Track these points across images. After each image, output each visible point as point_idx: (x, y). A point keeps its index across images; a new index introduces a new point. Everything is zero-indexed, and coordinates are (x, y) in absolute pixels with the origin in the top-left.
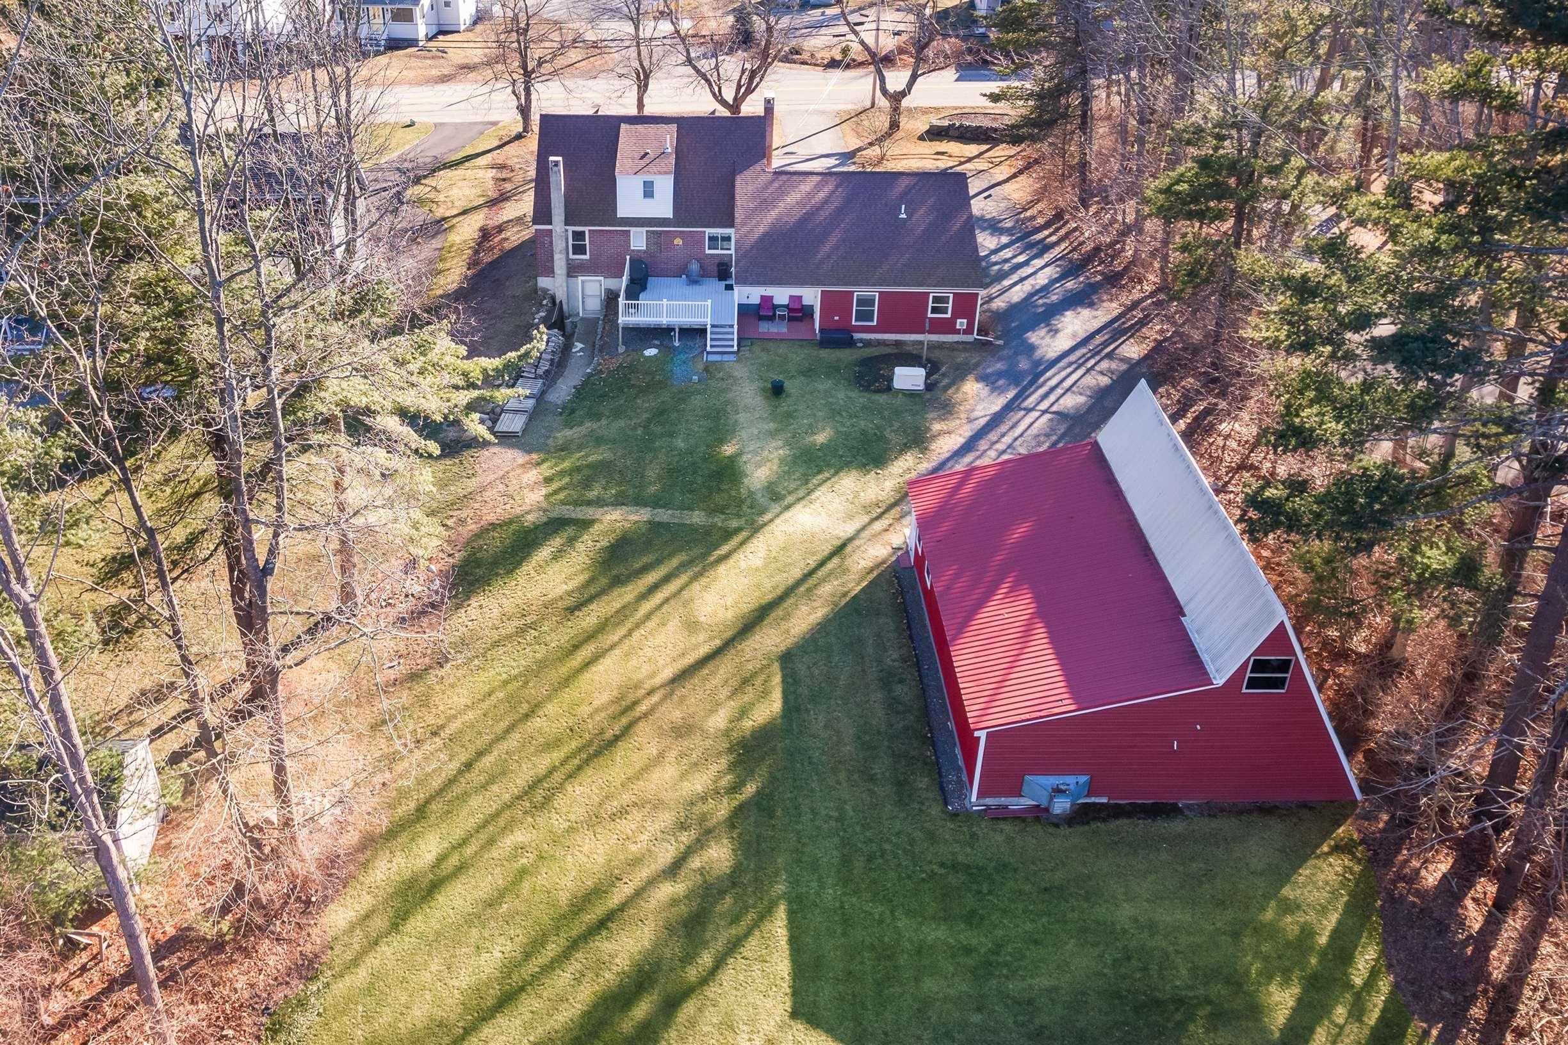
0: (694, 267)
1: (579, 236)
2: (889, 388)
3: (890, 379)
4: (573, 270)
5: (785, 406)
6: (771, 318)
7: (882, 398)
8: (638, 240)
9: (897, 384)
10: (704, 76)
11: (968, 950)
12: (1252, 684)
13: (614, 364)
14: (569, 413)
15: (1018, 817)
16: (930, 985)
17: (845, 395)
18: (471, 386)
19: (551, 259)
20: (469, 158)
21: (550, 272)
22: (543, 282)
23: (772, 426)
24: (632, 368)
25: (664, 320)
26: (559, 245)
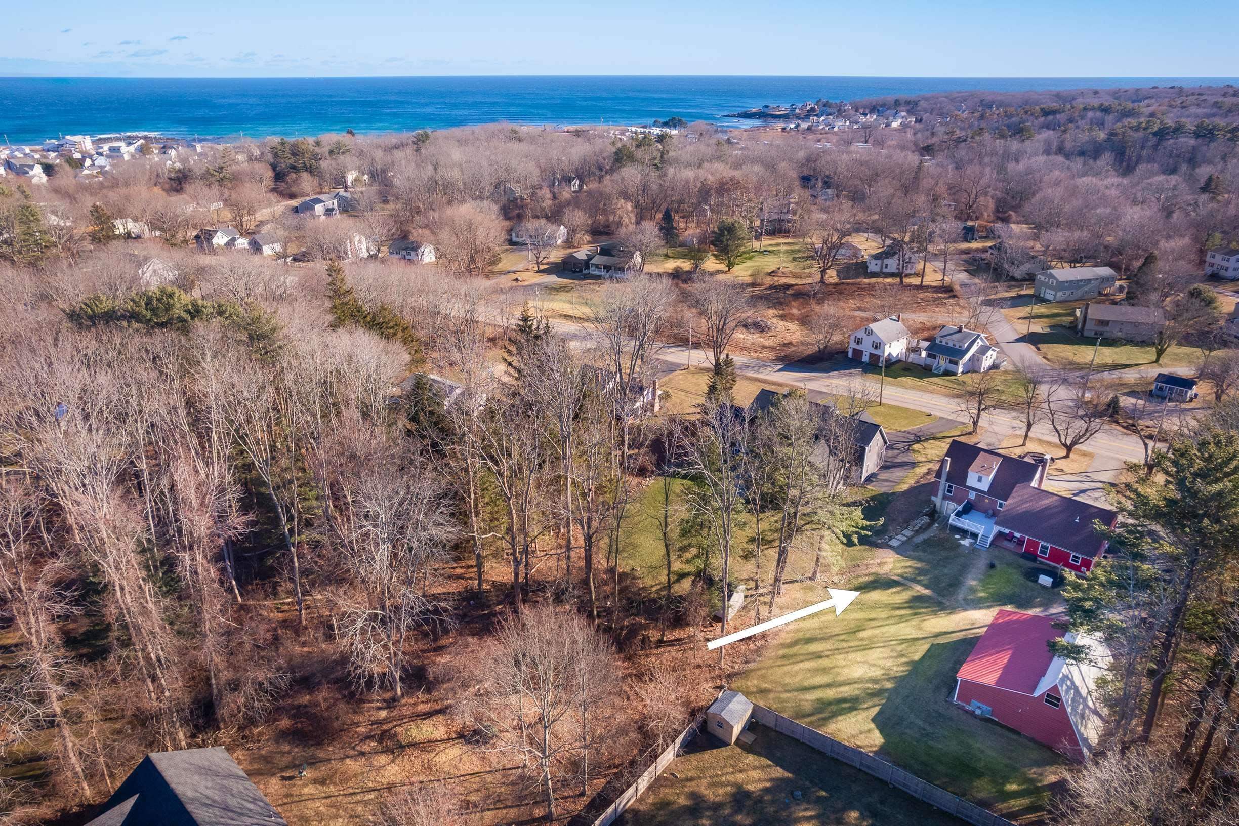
0: (991, 512)
1: (950, 487)
2: (1036, 581)
3: (1038, 578)
4: (945, 498)
5: (992, 572)
6: (1010, 541)
7: (1030, 584)
8: (972, 496)
9: (1039, 581)
10: (1057, 431)
11: (924, 730)
12: (1047, 701)
13: (942, 536)
14: (917, 547)
15: (966, 711)
16: (907, 731)
17: (1017, 576)
18: (857, 527)
19: (938, 491)
20: (944, 438)
21: (936, 495)
22: (933, 498)
23: (982, 577)
24: (947, 540)
25: (966, 527)
26: (941, 488)
